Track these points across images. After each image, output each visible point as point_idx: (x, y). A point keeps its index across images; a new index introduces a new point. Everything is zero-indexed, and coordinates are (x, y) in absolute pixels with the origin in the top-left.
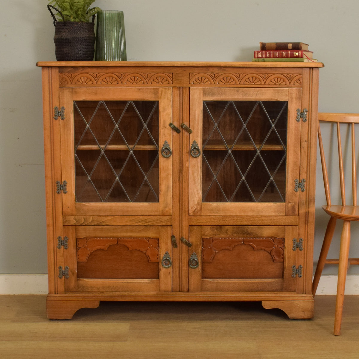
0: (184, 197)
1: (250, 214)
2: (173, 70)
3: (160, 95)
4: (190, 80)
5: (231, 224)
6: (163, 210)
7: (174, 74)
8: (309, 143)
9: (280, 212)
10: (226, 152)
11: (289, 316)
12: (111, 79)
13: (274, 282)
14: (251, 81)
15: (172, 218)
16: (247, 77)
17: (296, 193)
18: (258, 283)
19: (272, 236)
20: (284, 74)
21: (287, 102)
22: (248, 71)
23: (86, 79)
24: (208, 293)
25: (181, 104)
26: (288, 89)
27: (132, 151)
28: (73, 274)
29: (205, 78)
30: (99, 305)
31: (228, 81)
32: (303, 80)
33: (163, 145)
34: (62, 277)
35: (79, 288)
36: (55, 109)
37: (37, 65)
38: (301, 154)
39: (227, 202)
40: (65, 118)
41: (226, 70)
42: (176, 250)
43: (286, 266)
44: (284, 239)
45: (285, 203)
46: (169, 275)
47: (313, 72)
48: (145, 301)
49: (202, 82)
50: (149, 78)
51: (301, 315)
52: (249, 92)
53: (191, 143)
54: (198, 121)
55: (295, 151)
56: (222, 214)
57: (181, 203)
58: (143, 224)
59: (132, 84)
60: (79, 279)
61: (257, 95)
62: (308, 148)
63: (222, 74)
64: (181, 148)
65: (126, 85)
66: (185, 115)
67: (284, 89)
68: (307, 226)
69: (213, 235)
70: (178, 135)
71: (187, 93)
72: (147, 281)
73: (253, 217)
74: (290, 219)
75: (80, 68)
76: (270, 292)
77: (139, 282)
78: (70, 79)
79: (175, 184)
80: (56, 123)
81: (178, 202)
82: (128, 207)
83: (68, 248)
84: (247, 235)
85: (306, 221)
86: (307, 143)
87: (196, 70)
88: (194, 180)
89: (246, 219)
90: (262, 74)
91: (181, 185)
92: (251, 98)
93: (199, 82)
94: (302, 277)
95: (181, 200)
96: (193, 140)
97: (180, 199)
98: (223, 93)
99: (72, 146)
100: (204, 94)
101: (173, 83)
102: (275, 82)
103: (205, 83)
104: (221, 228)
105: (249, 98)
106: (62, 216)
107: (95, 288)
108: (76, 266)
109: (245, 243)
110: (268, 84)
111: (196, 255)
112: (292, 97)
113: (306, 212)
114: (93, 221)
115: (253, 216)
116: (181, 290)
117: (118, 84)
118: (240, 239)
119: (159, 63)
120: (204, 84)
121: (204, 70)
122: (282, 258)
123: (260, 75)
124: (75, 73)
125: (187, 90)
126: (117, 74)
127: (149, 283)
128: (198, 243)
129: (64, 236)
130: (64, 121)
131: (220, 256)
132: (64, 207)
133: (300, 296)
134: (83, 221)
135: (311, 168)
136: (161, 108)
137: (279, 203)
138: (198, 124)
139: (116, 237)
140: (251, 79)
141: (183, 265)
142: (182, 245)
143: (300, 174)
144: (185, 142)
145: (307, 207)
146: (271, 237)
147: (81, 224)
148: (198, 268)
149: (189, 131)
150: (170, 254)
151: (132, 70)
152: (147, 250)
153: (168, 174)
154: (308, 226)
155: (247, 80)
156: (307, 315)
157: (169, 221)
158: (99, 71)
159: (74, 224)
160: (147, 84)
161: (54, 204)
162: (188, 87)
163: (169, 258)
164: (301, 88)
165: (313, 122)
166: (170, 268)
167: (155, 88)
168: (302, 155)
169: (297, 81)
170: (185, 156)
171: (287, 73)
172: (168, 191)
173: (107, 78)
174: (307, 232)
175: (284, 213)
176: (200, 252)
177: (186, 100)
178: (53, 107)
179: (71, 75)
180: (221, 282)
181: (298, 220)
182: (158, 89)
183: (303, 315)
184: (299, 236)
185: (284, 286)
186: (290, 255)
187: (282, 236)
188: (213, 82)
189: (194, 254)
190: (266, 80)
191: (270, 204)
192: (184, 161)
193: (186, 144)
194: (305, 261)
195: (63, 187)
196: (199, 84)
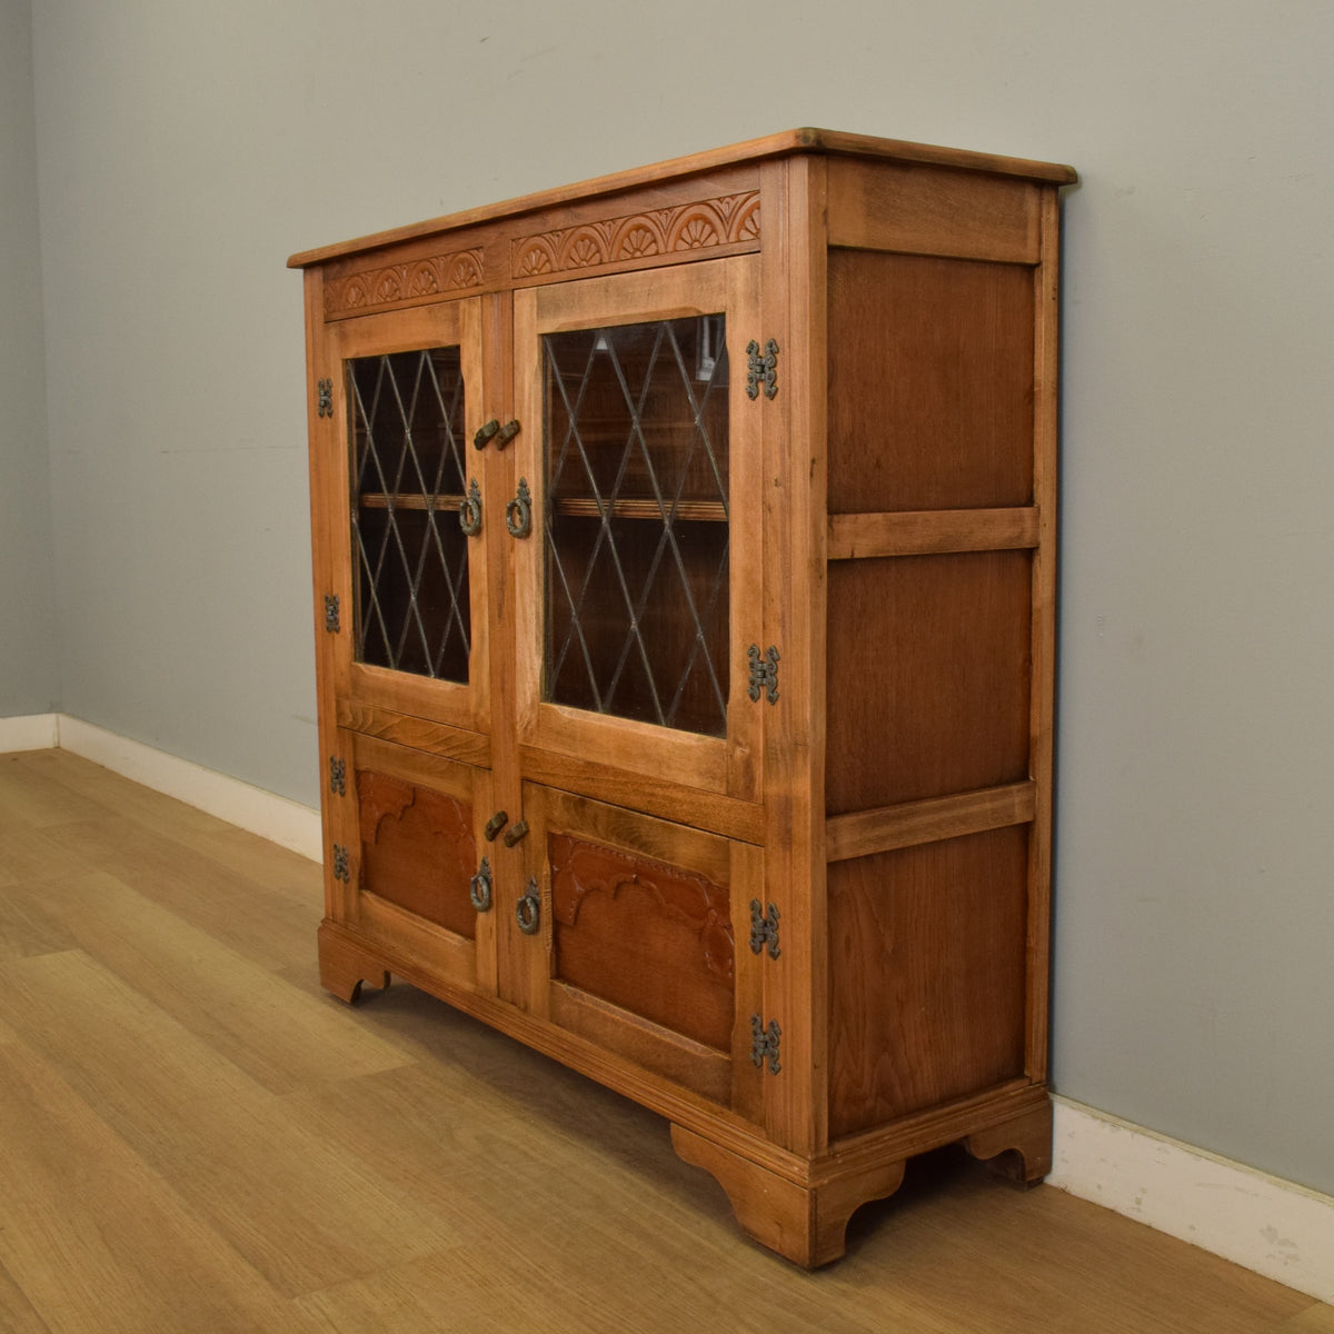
1: (642, 768)
2: (482, 238)
3: (461, 328)
4: (512, 266)
6: (476, 715)
7: (484, 251)
8: (788, 492)
9: (714, 777)
11: (740, 1220)
14: (635, 246)
15: (490, 745)
16: (625, 230)
17: (754, 706)
20: (712, 203)
21: (723, 314)
23: (356, 292)
24: (563, 1033)
25: (499, 351)
26: (725, 264)
27: (432, 513)
28: (354, 871)
29: (542, 253)
31: (585, 254)
32: (762, 216)
33: (469, 494)
34: (340, 877)
35: (362, 918)
36: (320, 386)
38: (765, 540)
39: (597, 711)
40: (333, 414)
41: (579, 215)
42: (501, 857)
43: (738, 1006)
44: (728, 891)
45: (723, 742)
46: (491, 938)
47: (791, 177)
49: (535, 268)
50: (445, 273)
51: (774, 1235)
52: (631, 289)
53: (517, 485)
55: (747, 525)
56: (581, 754)
57: (505, 695)
58: (444, 751)
59: (421, 295)
60: (361, 890)
61: (651, 298)
62: (784, 510)
63: (572, 230)
65: (411, 301)
66: (506, 387)
67: (713, 264)
68: (788, 853)
69: (569, 825)
71: (509, 312)
74: (742, 813)
75: (348, 258)
77: (446, 941)
78: (337, 298)
79: (494, 628)
80: (322, 426)
81: (500, 690)
82: (421, 690)
83: (345, 793)
84: (641, 847)
85: (785, 830)
86: (780, 489)
88: (525, 619)
90: (657, 211)
91: (504, 635)
92: (636, 312)
93: (530, 268)
94: (781, 1073)
96: (521, 478)
97: (503, 681)
98: (576, 301)
99: (343, 493)
100: (542, 309)
101: (484, 281)
102: (689, 239)
103: (543, 270)
104: (584, 805)
105: (633, 312)
106: (335, 697)
108: (358, 851)
109: (640, 879)
110: (673, 249)
111: (535, 886)
112: (734, 296)
113: (785, 797)
114: (374, 722)
115: (649, 778)
116: (514, 997)
117: (400, 299)
118: (629, 858)
120: (539, 274)
121: (537, 225)
123: (655, 216)
124: (342, 278)
125: (508, 302)
126: (398, 268)
127: (460, 949)
128: (542, 846)
129: (339, 759)
130: (332, 419)
131: (590, 909)
132: (337, 670)
134: (361, 719)
135: (793, 602)
136: (464, 370)
137: (709, 740)
138: (530, 418)
139: (409, 785)
143: (764, 625)
145: (788, 774)
146: (699, 877)
147: (360, 728)
148: (542, 934)
150: (492, 866)
151: (419, 250)
152: (458, 841)
154: (791, 855)
155: (626, 243)
156: (789, 1244)
157: (485, 754)
159: (350, 723)
160: (444, 291)
161: (326, 658)
162: (510, 290)
164: (757, 251)
165: (794, 395)
166: (491, 912)
167: (454, 304)
168: (767, 543)
169: (747, 224)
171: (719, 196)
173: (385, 285)
175: (725, 784)
176: (547, 880)
177: (507, 336)
178: (318, 381)
179: (339, 283)
181: (761, 822)
182: (458, 306)
183: (778, 1238)
184: (769, 892)
185: (734, 1090)
186: (745, 968)
187: (723, 880)
188: (555, 265)
189: (531, 883)
190: (668, 234)
191: (689, 737)
192: (507, 550)
193: (509, 489)
194: (788, 1010)
195: (332, 611)
196: (530, 276)
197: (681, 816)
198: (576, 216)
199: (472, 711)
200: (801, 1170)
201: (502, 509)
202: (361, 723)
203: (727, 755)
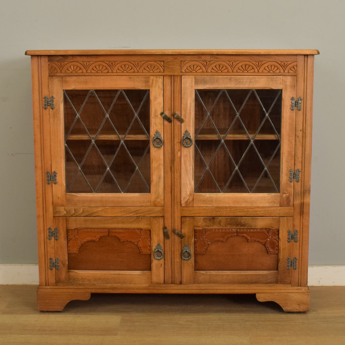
0: (176, 188)
1: (244, 205)
2: (164, 58)
3: (151, 84)
4: (181, 68)
5: (224, 214)
6: (154, 201)
7: (165, 63)
8: (304, 132)
9: (275, 203)
10: (219, 141)
11: (284, 309)
12: (101, 68)
13: (268, 274)
14: (244, 69)
15: (163, 209)
16: (240, 65)
17: (291, 184)
18: (252, 275)
19: (267, 227)
20: (278, 62)
21: (282, 90)
22: (241, 58)
23: (75, 67)
24: (201, 285)
25: (173, 92)
26: (283, 77)
27: (123, 140)
28: (64, 265)
29: (197, 66)
30: (90, 297)
31: (220, 69)
32: (298, 68)
33: (154, 135)
34: (53, 269)
35: (70, 280)
36: (45, 98)
37: (26, 54)
38: (296, 144)
39: (220, 193)
40: (54, 108)
41: (218, 58)
42: (168, 242)
43: (281, 257)
44: (279, 230)
45: (279, 194)
46: (161, 267)
47: (308, 60)
48: (136, 293)
49: (194, 70)
50: (140, 67)
51: (297, 308)
52: (242, 80)
53: (183, 132)
54: (190, 110)
55: (289, 141)
56: (215, 205)
57: (173, 193)
58: (134, 215)
59: (123, 72)
60: (69, 270)
61: (251, 83)
62: (303, 137)
63: (214, 62)
64: (173, 137)
65: (117, 74)
66: (177, 104)
67: (278, 77)
69: (206, 226)
70: (170, 124)
71: (179, 82)
72: (139, 273)
73: (247, 208)
74: (285, 210)
75: (70, 56)
76: (264, 285)
77: (131, 274)
78: (59, 68)
79: (167, 174)
80: (46, 112)
81: (170, 193)
82: (119, 198)
83: (59, 239)
84: (241, 226)
85: (301, 211)
86: (302, 132)
87: (189, 58)
88: (186, 170)
89: (239, 211)
90: (255, 61)
91: (173, 176)
92: (244, 86)
93: (191, 70)
94: (298, 269)
95: (173, 191)
96: (185, 130)
97: (171, 189)
98: (215, 82)
99: (62, 136)
100: (197, 82)
101: (165, 71)
102: (268, 70)
104: (214, 219)
105: (243, 86)
106: (52, 207)
108: (66, 258)
109: (238, 234)
110: (261, 72)
111: (188, 247)
112: (286, 86)
113: (301, 203)
114: (83, 212)
115: (247, 207)
116: (173, 282)
117: (108, 72)
118: (234, 230)
119: (150, 51)
120: (196, 72)
121: (196, 58)
122: (277, 250)
123: (254, 62)
124: (64, 62)
125: (179, 78)
126: (107, 62)
127: (141, 275)
128: (191, 234)
129: (55, 228)
130: (54, 110)
131: (213, 247)
132: (54, 197)
133: (295, 289)
134: (73, 212)
135: (306, 158)
136: (152, 97)
137: (273, 194)
138: (190, 113)
139: (107, 228)
140: (244, 66)
141: (175, 256)
142: (174, 237)
143: (295, 164)
144: (177, 131)
145: (302, 198)
146: (265, 229)
147: (72, 215)
148: (190, 260)
149: (181, 121)
150: (162, 245)
151: (123, 58)
152: (138, 242)
153: (160, 165)
154: (303, 217)
155: (240, 68)
156: (302, 308)
157: (161, 212)
158: (89, 59)
159: (65, 214)
160: (138, 72)
161: (44, 194)
162: (180, 75)
163: (161, 249)
164: (295, 76)
165: (307, 110)
166: (162, 260)
167: (145, 77)
169: (292, 69)
170: (177, 146)
171: (281, 61)
172: (159, 182)
173: (98, 67)
174: (303, 224)
175: (279, 204)
176: (193, 244)
177: (178, 89)
178: (43, 97)
179: (61, 63)
180: (214, 274)
181: (292, 211)
182: (149, 78)
183: (298, 308)
184: (294, 227)
185: (279, 278)
186: (285, 247)
187: (277, 227)
188: (205, 70)
189: (187, 246)
190: (259, 68)
191: (264, 194)
192: (176, 151)
193: (178, 133)
194: (301, 253)
195: (53, 177)
196: (191, 72)
197: (260, 215)
198: (217, 58)
199: (152, 200)
200: (305, 289)
201: (173, 139)
202: (73, 213)
203: (280, 197)
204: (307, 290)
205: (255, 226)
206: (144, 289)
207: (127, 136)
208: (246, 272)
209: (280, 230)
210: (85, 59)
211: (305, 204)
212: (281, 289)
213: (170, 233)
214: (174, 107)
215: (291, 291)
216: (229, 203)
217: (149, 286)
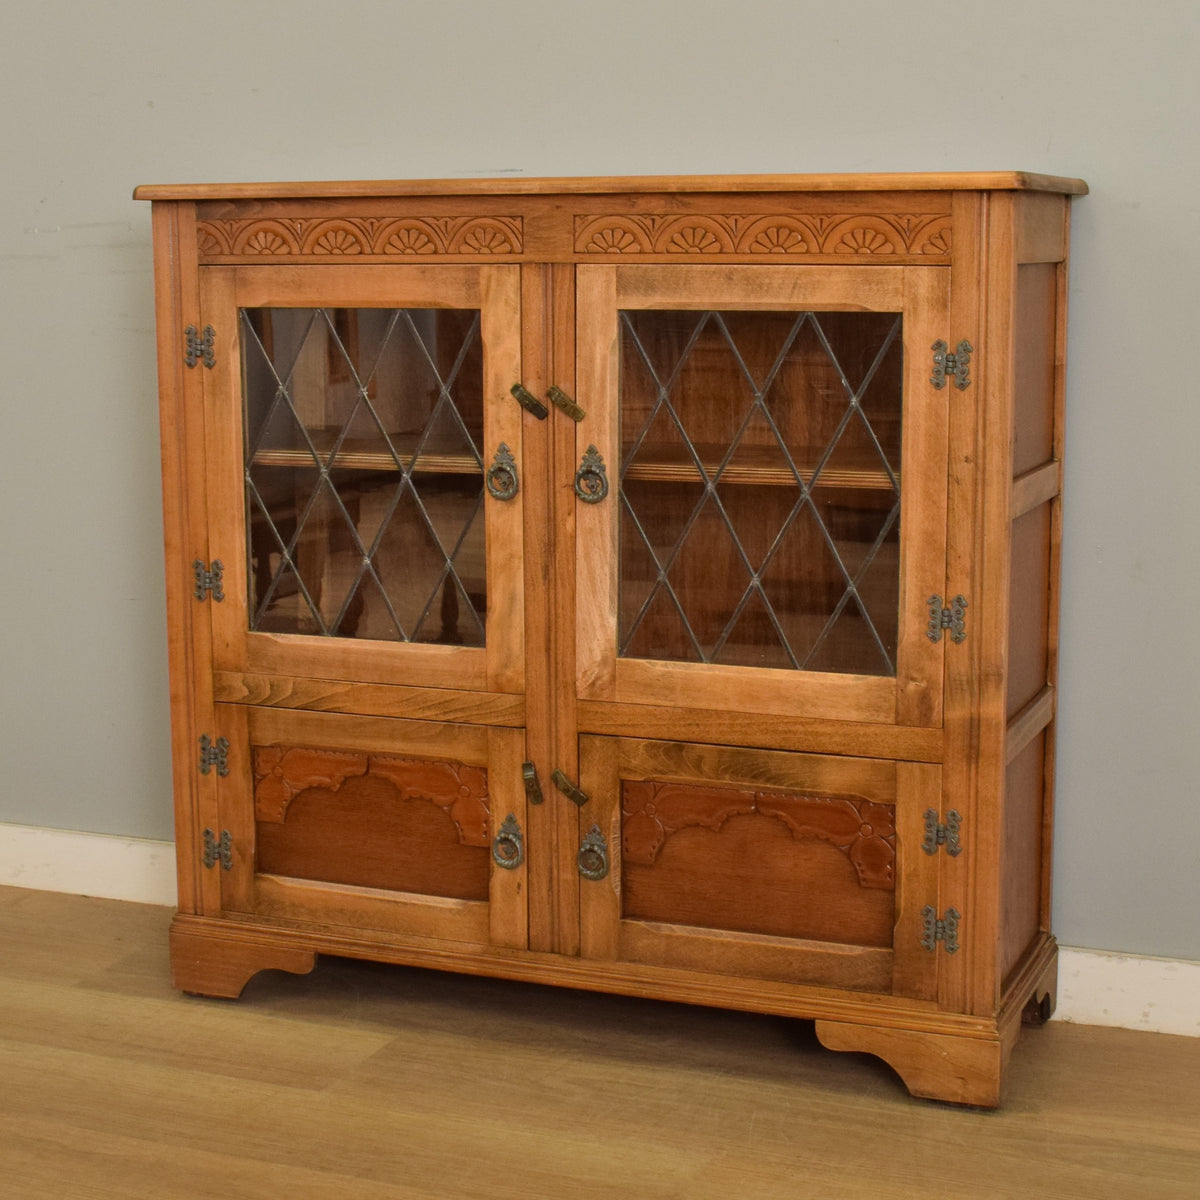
0: (561, 635)
1: (775, 709)
2: (522, 207)
3: (483, 293)
4: (575, 240)
5: (714, 736)
6: (497, 676)
7: (526, 221)
8: (980, 467)
9: (878, 709)
11: (911, 1085)
12: (340, 239)
13: (860, 957)
14: (775, 242)
15: (524, 704)
16: (761, 226)
17: (934, 646)
18: (806, 953)
19: (853, 793)
20: (887, 217)
22: (763, 205)
23: (270, 238)
24: (642, 968)
25: (550, 319)
26: (903, 271)
27: (408, 473)
28: (243, 856)
29: (625, 233)
30: (313, 965)
31: (697, 242)
32: (955, 237)
33: (495, 458)
34: (214, 865)
35: (259, 904)
36: (188, 334)
37: (135, 197)
38: (951, 507)
39: (702, 662)
40: (215, 363)
41: (689, 204)
42: (537, 809)
43: (903, 904)
44: (894, 806)
45: (893, 680)
46: (518, 893)
47: (992, 208)
48: (447, 970)
49: (613, 246)
50: (452, 234)
51: (954, 1089)
52: (767, 281)
53: (581, 453)
54: (603, 380)
55: (927, 495)
56: (683, 702)
57: (552, 654)
58: (437, 715)
59: (403, 253)
60: (259, 874)
61: (796, 291)
62: (975, 483)
63: (678, 217)
64: (551, 468)
65: (384, 258)
66: (563, 356)
67: (886, 270)
68: (973, 766)
69: (656, 770)
70: (542, 423)
71: (568, 284)
72: (458, 903)
73: (786, 721)
74: (912, 738)
75: (256, 203)
76: (847, 993)
77: (429, 907)
78: (226, 240)
79: (534, 589)
80: (193, 376)
81: (543, 650)
82: (393, 656)
83: (229, 773)
84: (768, 780)
85: (971, 747)
86: (972, 465)
87: (596, 206)
88: (592, 580)
89: (762, 727)
90: (811, 215)
91: (552, 596)
92: (775, 301)
93: (605, 245)
94: (960, 951)
95: (553, 645)
96: (588, 445)
97: (548, 640)
98: (682, 283)
99: (234, 450)
100: (623, 286)
101: (525, 250)
102: (855, 245)
103: (627, 250)
104: (681, 750)
105: (769, 301)
106: (210, 670)
107: (303, 910)
108: (251, 833)
109: (762, 809)
110: (832, 251)
111: (599, 834)
112: (915, 300)
113: (971, 719)
114: (295, 693)
115: (787, 717)
116: (556, 946)
117: (361, 253)
118: (746, 793)
120: (621, 252)
121: (619, 206)
122: (890, 875)
123: (804, 218)
124: (240, 220)
125: (568, 273)
126: (358, 222)
127: (459, 912)
128: (609, 794)
129: (218, 737)
130: (213, 370)
131: (681, 845)
132: (216, 641)
133: (949, 1022)
134: (268, 692)
135: (986, 558)
136: (487, 336)
137: (873, 679)
138: (603, 388)
139: (362, 753)
140: (772, 232)
141: (561, 863)
142: (558, 798)
143: (947, 578)
144: (562, 449)
145: (976, 700)
146: (851, 798)
147: (264, 701)
148: (607, 878)
149: (575, 414)
150: (521, 822)
151: (402, 208)
152: (453, 803)
153: (512, 556)
154: (977, 767)
155: (762, 238)
156: (974, 1092)
157: (516, 713)
158: (306, 211)
159: (244, 697)
160: (447, 253)
161: (190, 629)
162: (570, 263)
163: (515, 835)
164: (945, 263)
165: (991, 388)
166: (520, 868)
167: (469, 268)
168: (953, 509)
169: (934, 241)
170: (564, 498)
171: (898, 212)
172: (511, 610)
173: (331, 236)
174: (977, 792)
175: (893, 715)
176: (614, 827)
177: (564, 307)
178: (184, 328)
179: (231, 225)
180: (682, 937)
181: (940, 743)
182: (477, 271)
183: (960, 1092)
184: (948, 801)
185: (896, 976)
186: (915, 869)
187: (886, 797)
188: (648, 247)
189: (594, 831)
190: (824, 237)
191: (842, 677)
192: (560, 514)
193: (566, 455)
194: (970, 897)
195: (210, 578)
196: (606, 253)
197: (830, 748)
198: (685, 205)
199: (490, 672)
200: (986, 1026)
201: (551, 473)
202: (267, 696)
203: (897, 690)
204: (992, 1029)
205: (814, 787)
206: (469, 959)
207: (420, 459)
208: (789, 943)
209: (897, 809)
210: (295, 210)
211: (983, 723)
212: (901, 1015)
213: (544, 782)
214: (554, 368)
215: (935, 1026)
216: (726, 699)
217: (485, 953)
